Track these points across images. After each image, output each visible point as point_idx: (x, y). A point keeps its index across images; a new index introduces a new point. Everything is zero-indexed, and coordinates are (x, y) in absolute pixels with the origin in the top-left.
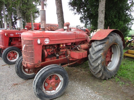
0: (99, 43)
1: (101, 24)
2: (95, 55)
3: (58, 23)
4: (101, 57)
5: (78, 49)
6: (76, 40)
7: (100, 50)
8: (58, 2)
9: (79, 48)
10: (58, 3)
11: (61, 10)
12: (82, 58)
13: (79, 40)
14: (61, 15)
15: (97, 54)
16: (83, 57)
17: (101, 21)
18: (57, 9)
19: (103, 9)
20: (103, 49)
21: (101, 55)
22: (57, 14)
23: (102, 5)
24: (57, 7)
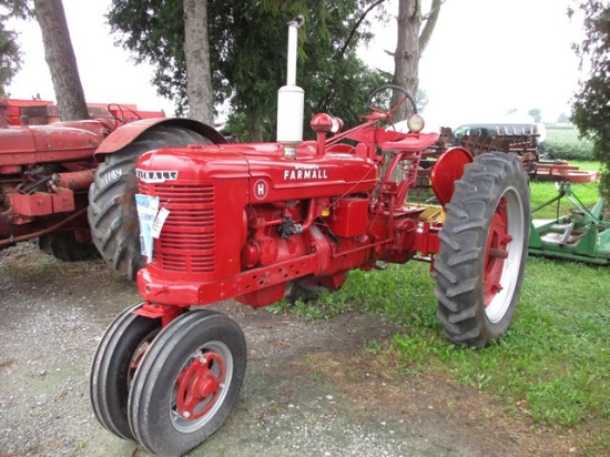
0: (113, 161)
1: (197, 100)
2: (100, 202)
3: (58, 98)
4: (120, 208)
5: (54, 186)
6: (38, 155)
7: (112, 186)
8: (47, 14)
9: (56, 183)
10: (48, 18)
11: (62, 47)
12: (50, 212)
13: (51, 154)
14: (66, 66)
15: (105, 198)
16: (56, 211)
17: (195, 89)
18: (47, 42)
19: (197, 47)
20: (124, 182)
21: (116, 200)
22: (50, 60)
23: (194, 31)
24: (43, 33)
